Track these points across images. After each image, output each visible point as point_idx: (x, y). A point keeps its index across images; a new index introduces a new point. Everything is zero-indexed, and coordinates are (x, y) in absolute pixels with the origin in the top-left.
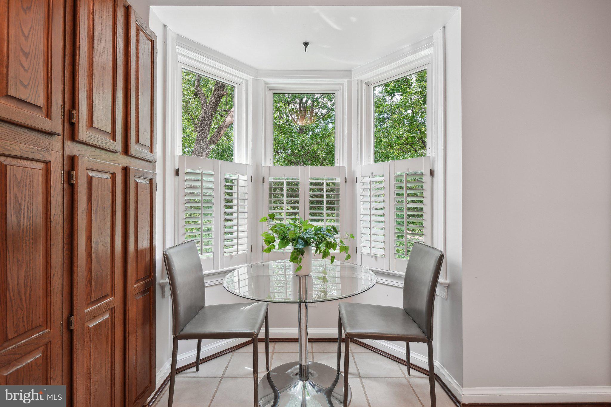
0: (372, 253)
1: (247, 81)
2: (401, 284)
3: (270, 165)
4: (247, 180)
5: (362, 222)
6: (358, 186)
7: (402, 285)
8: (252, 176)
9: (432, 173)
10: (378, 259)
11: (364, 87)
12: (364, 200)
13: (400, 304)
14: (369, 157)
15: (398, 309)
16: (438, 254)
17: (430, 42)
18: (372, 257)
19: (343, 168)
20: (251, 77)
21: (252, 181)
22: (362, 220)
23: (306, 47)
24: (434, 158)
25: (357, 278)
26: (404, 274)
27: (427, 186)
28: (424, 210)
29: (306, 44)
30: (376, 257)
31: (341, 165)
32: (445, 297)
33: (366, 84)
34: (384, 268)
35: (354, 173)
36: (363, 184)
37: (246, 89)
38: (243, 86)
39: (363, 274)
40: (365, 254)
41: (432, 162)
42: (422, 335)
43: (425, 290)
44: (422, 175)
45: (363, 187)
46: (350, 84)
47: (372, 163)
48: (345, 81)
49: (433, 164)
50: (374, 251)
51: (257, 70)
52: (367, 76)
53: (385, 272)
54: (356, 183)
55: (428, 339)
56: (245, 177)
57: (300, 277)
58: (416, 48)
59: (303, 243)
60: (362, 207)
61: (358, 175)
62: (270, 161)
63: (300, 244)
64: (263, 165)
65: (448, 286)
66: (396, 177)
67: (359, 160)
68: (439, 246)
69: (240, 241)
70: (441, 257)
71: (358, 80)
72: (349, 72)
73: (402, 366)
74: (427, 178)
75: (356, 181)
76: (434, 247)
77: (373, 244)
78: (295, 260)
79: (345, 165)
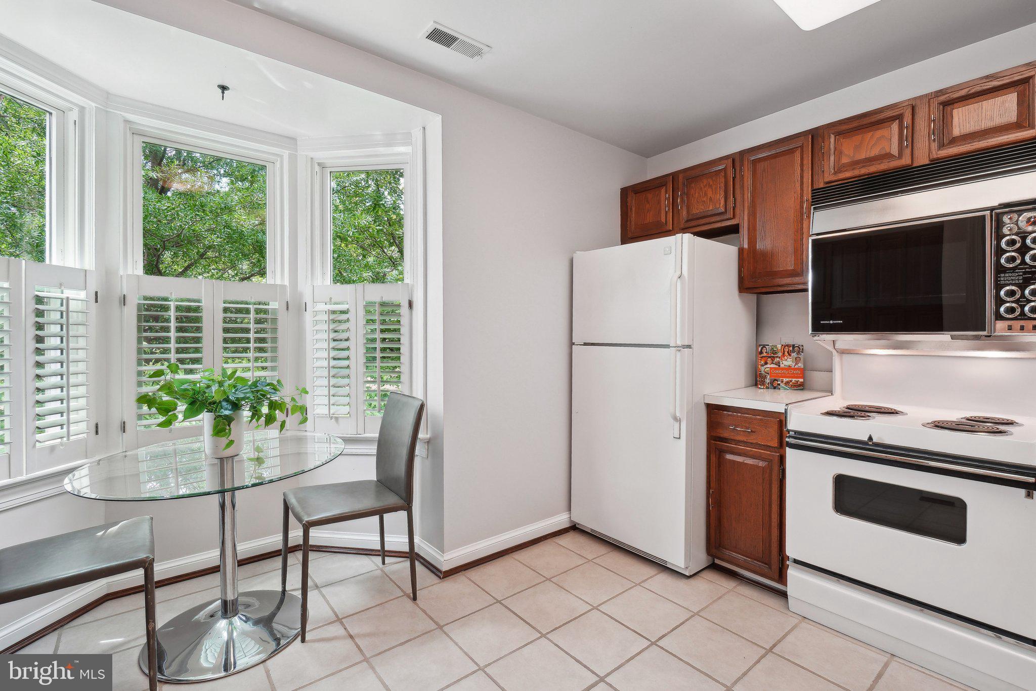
0: (331, 413)
1: (82, 109)
2: (373, 449)
3: (136, 273)
4: (85, 299)
5: (315, 369)
6: (308, 317)
7: (375, 452)
8: (96, 293)
9: (410, 304)
10: (340, 420)
11: (317, 168)
12: (319, 336)
13: (372, 476)
14: (324, 274)
15: (370, 482)
16: (417, 404)
17: (407, 139)
18: (331, 418)
19: (283, 287)
20: (94, 105)
21: (96, 301)
22: (315, 365)
23: (223, 93)
24: (413, 285)
25: (307, 453)
26: (377, 435)
27: (404, 321)
28: (401, 351)
29: (224, 88)
30: (337, 419)
31: (278, 282)
32: (425, 456)
33: (319, 164)
34: (350, 432)
35: (301, 295)
36: (316, 313)
37: (81, 125)
38: (74, 115)
39: (317, 445)
40: (322, 417)
41: (410, 290)
42: (400, 502)
43: (404, 452)
44: (399, 306)
45: (316, 318)
46: (293, 159)
47: (329, 284)
48: (286, 153)
49: (411, 294)
50: (333, 409)
51: (108, 93)
52: (321, 155)
53: (350, 437)
54: (306, 310)
55: (407, 506)
56: (82, 295)
57: (222, 460)
58: (390, 140)
59: (230, 407)
60: (316, 347)
61: (308, 298)
62: (136, 264)
63: (226, 409)
64: (121, 273)
65: (428, 442)
66: (365, 306)
67: (310, 276)
68: (419, 394)
69: (73, 416)
70: (422, 407)
71: (306, 156)
72: (291, 141)
73: (374, 558)
74: (404, 310)
75: (306, 308)
76: (414, 396)
77: (333, 400)
78: (221, 432)
79: (286, 282)
